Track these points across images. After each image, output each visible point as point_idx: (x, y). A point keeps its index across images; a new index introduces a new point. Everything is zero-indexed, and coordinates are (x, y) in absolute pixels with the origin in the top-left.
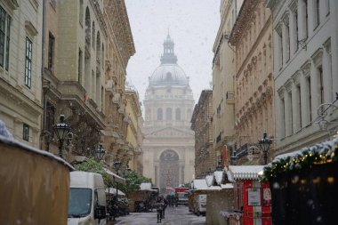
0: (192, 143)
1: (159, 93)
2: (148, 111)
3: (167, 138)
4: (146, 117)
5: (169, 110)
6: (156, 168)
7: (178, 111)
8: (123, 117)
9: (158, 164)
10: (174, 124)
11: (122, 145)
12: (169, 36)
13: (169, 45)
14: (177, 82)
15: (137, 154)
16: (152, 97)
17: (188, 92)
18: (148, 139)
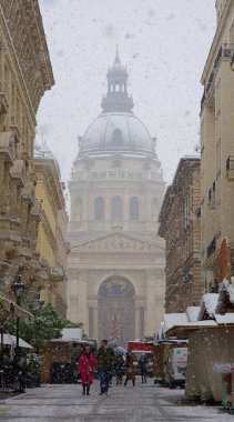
0: (161, 263)
1: (98, 167)
2: (77, 201)
3: (113, 254)
4: (74, 215)
5: (117, 200)
6: (91, 310)
7: (134, 202)
8: (30, 206)
9: (95, 303)
10: (126, 228)
11: (28, 258)
12: (117, 60)
13: (118, 76)
14: (133, 147)
15: (57, 280)
16: (85, 176)
17: (153, 167)
18: (76, 254)
